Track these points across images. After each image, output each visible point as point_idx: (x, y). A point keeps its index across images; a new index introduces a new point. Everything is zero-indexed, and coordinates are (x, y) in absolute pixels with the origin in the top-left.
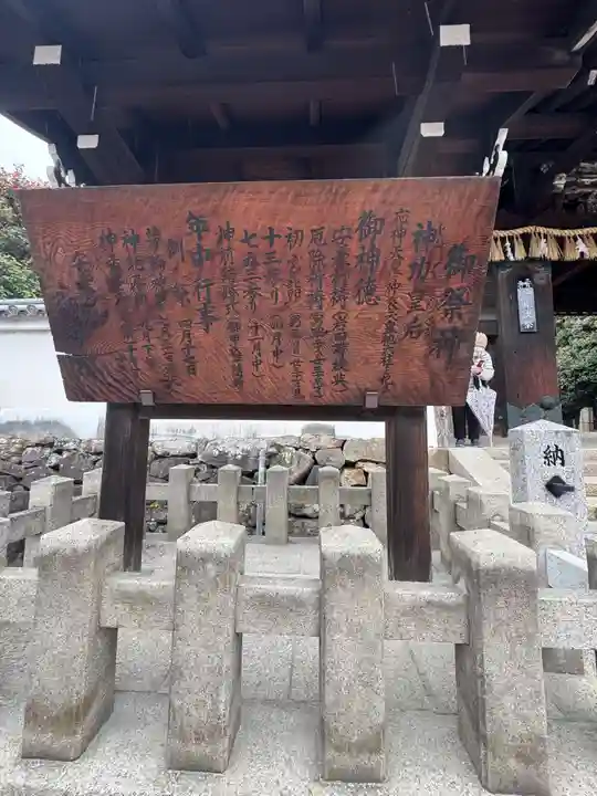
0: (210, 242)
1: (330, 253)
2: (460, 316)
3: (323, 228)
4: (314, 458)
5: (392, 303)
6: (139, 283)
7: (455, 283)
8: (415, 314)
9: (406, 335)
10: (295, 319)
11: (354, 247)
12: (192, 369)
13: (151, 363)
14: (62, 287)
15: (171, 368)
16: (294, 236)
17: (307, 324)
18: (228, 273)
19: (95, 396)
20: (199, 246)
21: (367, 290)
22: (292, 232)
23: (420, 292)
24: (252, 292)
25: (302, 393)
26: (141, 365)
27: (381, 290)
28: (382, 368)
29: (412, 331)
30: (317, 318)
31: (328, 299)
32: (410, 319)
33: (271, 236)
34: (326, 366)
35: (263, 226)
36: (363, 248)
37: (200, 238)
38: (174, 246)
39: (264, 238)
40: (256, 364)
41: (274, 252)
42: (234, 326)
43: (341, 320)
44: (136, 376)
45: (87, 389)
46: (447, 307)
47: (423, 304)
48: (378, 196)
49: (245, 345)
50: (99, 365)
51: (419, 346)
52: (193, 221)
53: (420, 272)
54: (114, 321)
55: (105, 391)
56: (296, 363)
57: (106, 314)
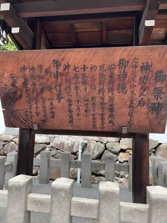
0: (61, 70)
1: (107, 73)
2: (161, 98)
3: (105, 65)
5: (132, 92)
6: (34, 84)
7: (159, 85)
8: (142, 97)
9: (138, 105)
10: (93, 98)
11: (116, 72)
12: (53, 117)
13: (38, 114)
15: (45, 116)
16: (93, 68)
17: (98, 100)
18: (68, 81)
19: (16, 126)
20: (57, 71)
21: (122, 88)
22: (92, 66)
23: (144, 89)
24: (77, 88)
25: (96, 126)
26: (34, 114)
27: (128, 86)
28: (129, 118)
29: (141, 103)
30: (102, 98)
31: (106, 91)
32: (139, 99)
33: (84, 68)
34: (106, 117)
35: (81, 64)
36: (120, 72)
37: (57, 68)
38: (47, 71)
39: (82, 68)
40: (78, 115)
41: (85, 74)
42: (69, 101)
43: (111, 99)
44: (31, 118)
45: (13, 123)
46: (155, 94)
47: (145, 93)
48: (126, 53)
49: (74, 107)
50: (18, 114)
51: (144, 109)
52: (55, 62)
53: (143, 81)
55: (19, 123)
56: (94, 115)
57: (21, 96)
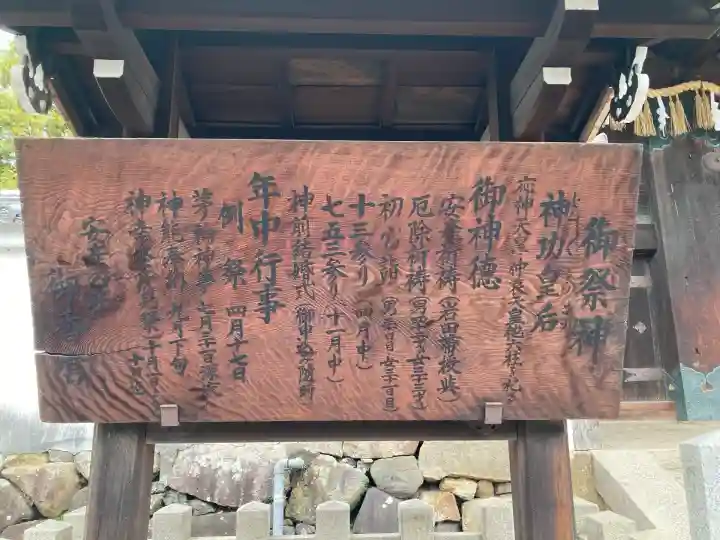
0: (279, 208)
1: (438, 226)
2: (604, 304)
3: (428, 196)
4: (368, 474)
5: (518, 286)
6: (176, 258)
7: (597, 263)
8: (547, 299)
9: (536, 328)
10: (389, 305)
11: (467, 218)
12: (240, 374)
13: (180, 365)
14: (61, 261)
15: (211, 371)
16: (390, 205)
17: (404, 311)
18: (303, 248)
19: (87, 413)
20: (265, 214)
21: (485, 271)
22: (388, 200)
23: (552, 273)
24: (332, 271)
26: (164, 367)
27: (502, 270)
28: (507, 370)
29: (546, 321)
30: (420, 305)
31: (433, 279)
32: (538, 307)
33: (362, 203)
34: (432, 367)
35: (352, 192)
36: (479, 221)
37: (266, 204)
38: (229, 212)
39: (352, 206)
40: (334, 363)
41: (363, 224)
42: (305, 315)
43: (450, 307)
44: (155, 382)
45: (77, 404)
46: (586, 292)
47: (557, 287)
48: (497, 162)
49: (319, 338)
50: (100, 369)
51: (553, 341)
52: (260, 183)
53: (552, 248)
54: (132, 307)
55: (104, 405)
56: (389, 362)
57: (121, 298)
